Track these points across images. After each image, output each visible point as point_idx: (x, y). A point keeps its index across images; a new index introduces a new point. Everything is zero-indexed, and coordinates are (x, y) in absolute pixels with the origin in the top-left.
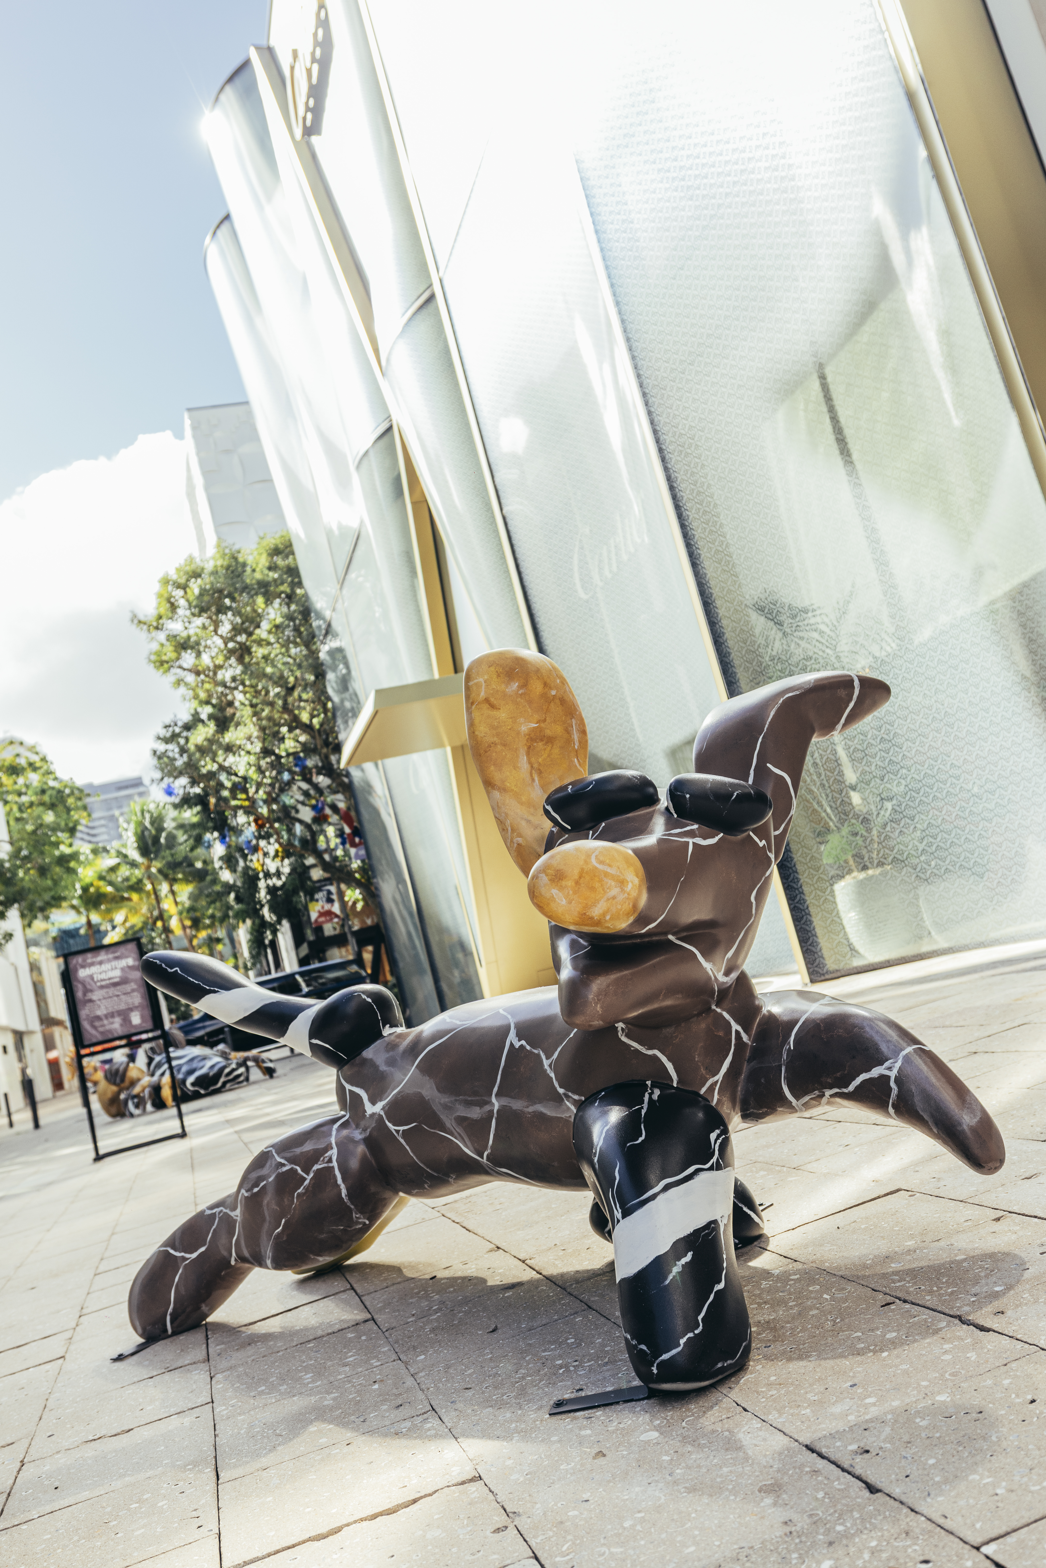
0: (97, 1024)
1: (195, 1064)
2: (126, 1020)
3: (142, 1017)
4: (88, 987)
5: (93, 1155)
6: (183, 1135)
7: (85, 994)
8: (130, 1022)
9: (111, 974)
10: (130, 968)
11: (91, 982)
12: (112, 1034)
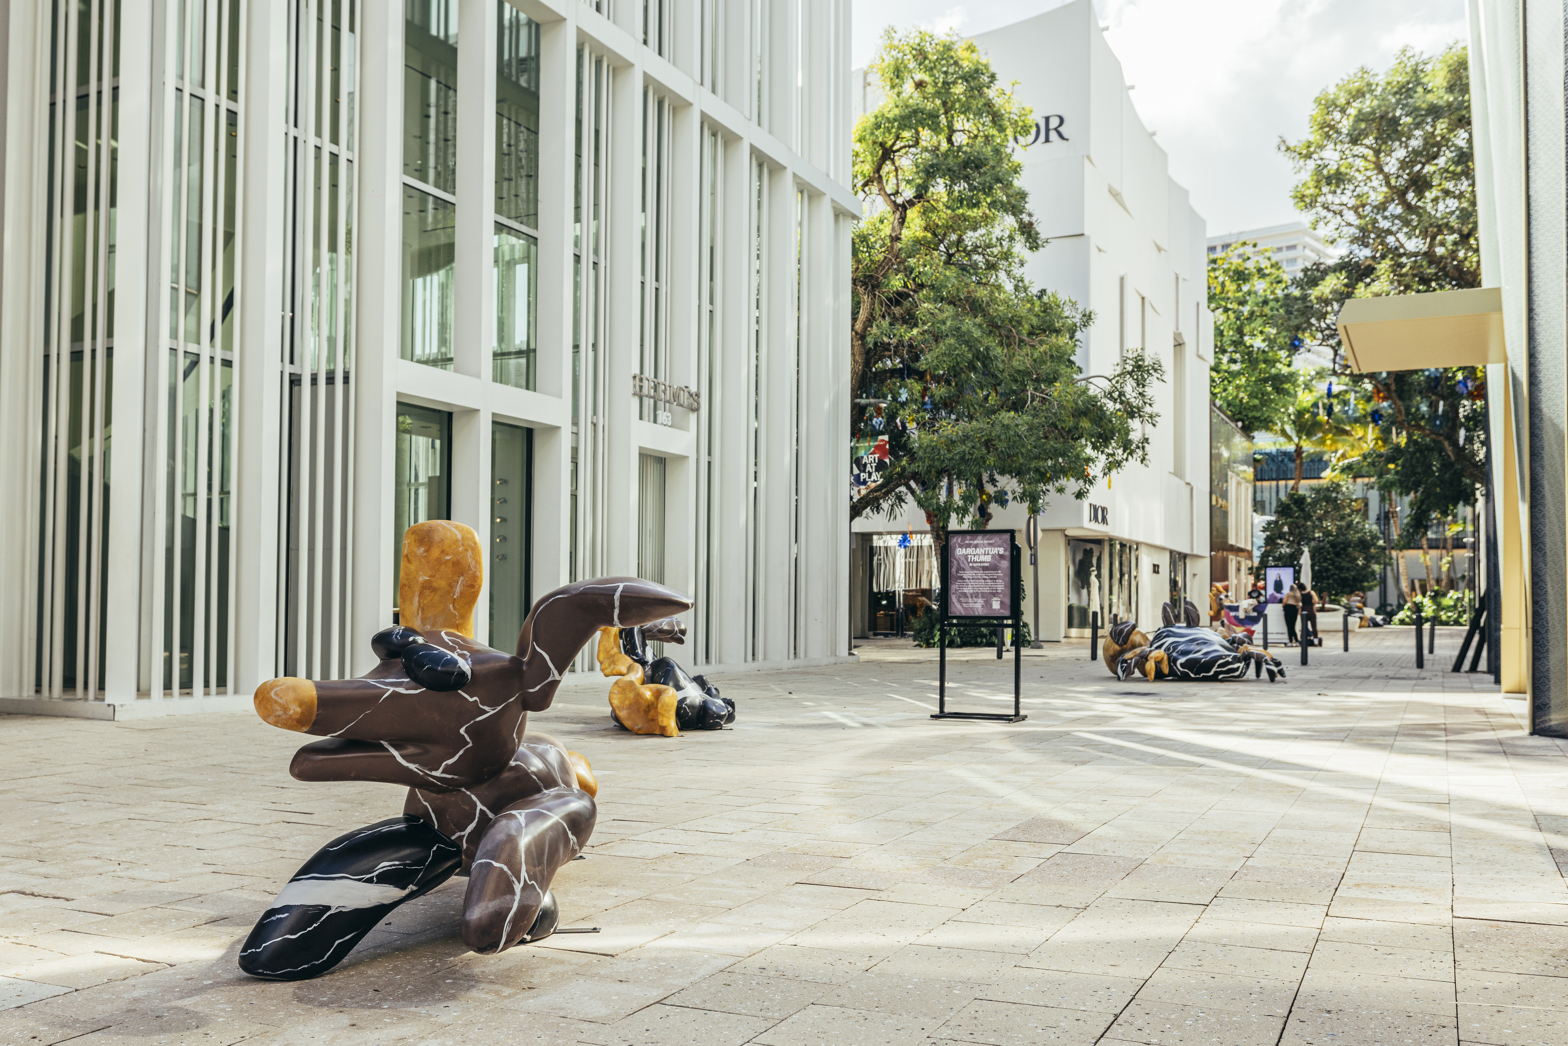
0: (962, 599)
1: (1193, 647)
2: (988, 604)
3: (1002, 603)
4: (962, 565)
5: (936, 710)
6: (1017, 717)
7: (957, 572)
8: (991, 605)
9: (982, 558)
10: (1002, 557)
11: (965, 561)
12: (973, 611)
